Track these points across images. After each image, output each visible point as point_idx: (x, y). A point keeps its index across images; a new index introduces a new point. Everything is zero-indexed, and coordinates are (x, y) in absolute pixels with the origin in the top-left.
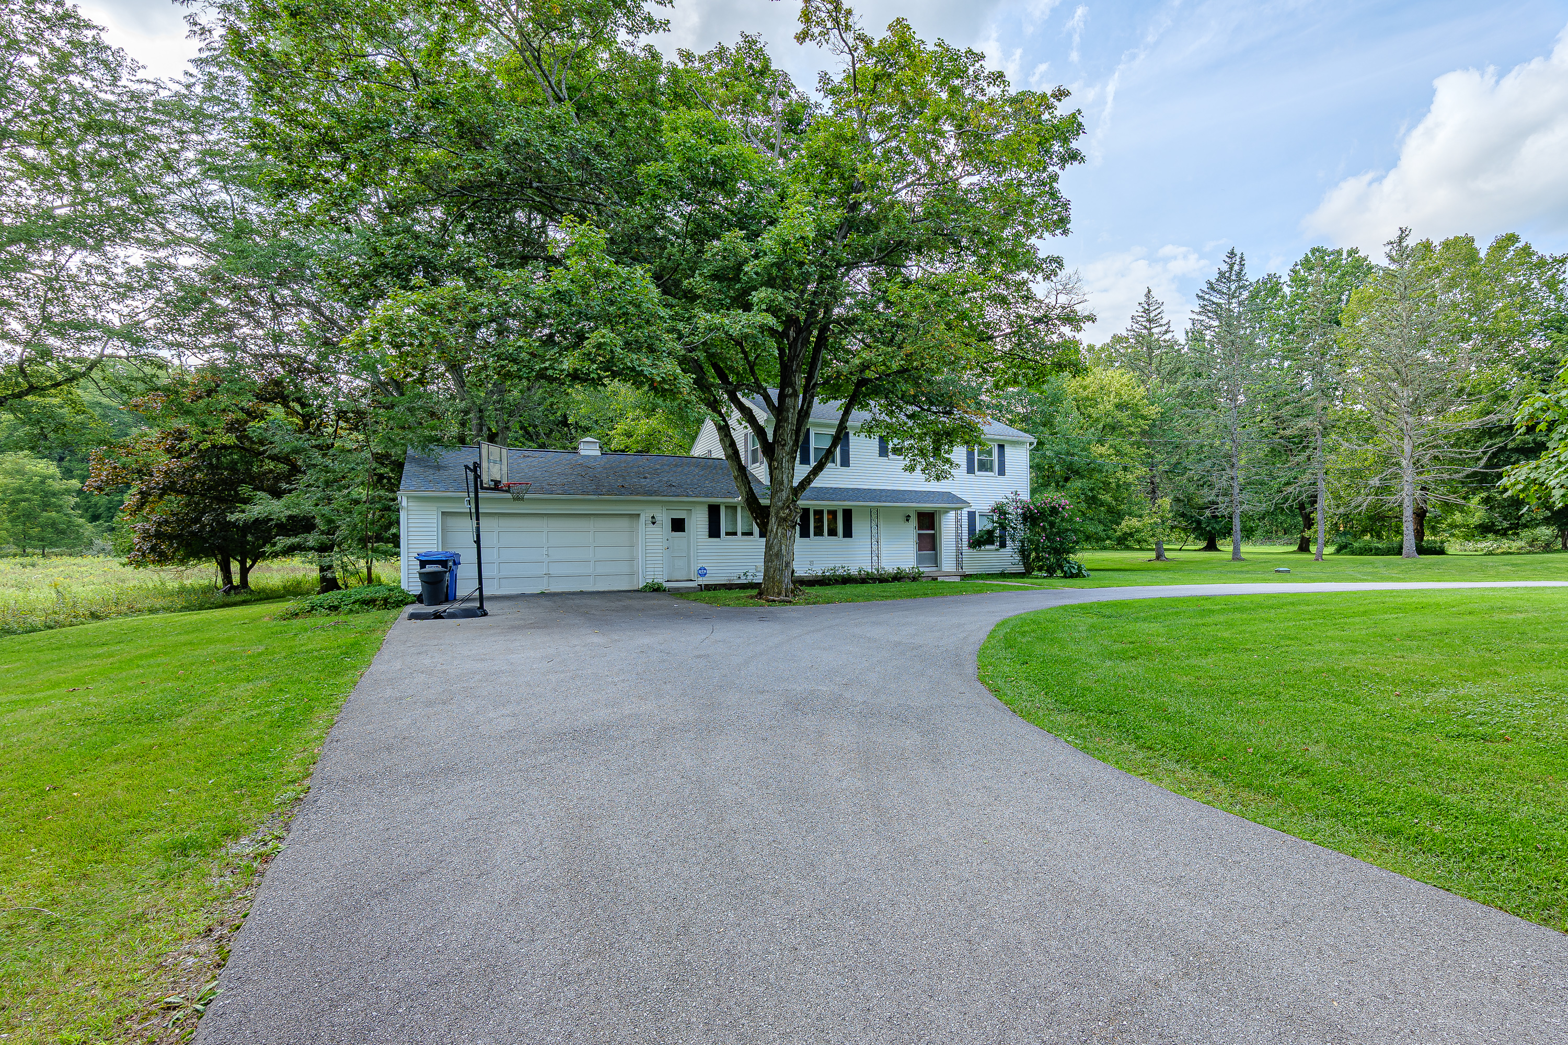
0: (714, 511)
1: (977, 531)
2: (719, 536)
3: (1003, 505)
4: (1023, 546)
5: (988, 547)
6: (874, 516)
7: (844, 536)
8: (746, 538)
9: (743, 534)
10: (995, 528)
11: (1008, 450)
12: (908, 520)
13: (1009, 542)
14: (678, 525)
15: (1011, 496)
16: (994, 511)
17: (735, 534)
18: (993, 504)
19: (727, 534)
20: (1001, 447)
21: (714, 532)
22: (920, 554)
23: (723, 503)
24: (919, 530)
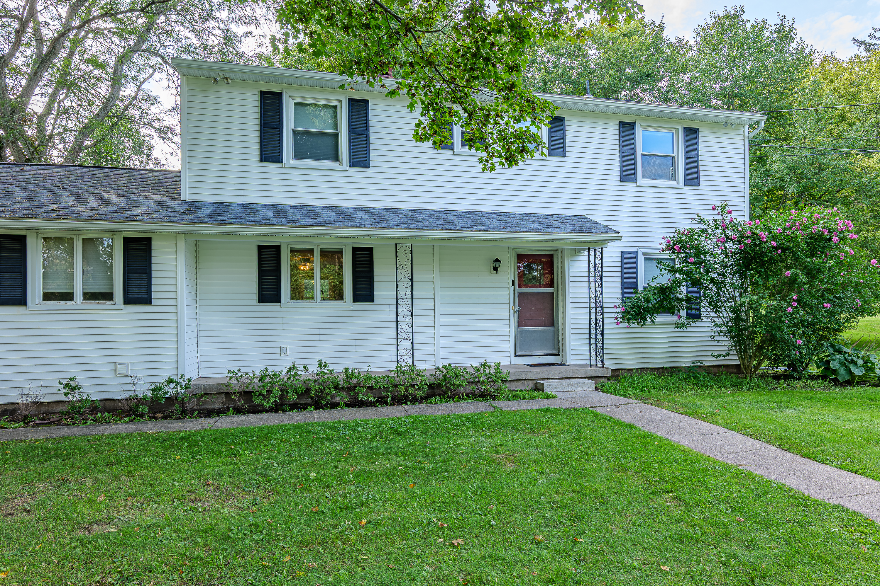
0: (13, 249)
1: (641, 288)
3: (691, 234)
4: (738, 319)
5: (660, 318)
6: (404, 259)
7: (356, 299)
8: (93, 304)
9: (89, 296)
10: (677, 283)
11: (706, 139)
12: (496, 269)
13: (706, 311)
15: (711, 216)
16: (671, 247)
17: (68, 296)
18: (671, 234)
19: (48, 296)
20: (692, 131)
21: (12, 293)
22: (522, 332)
23: (37, 231)
24: (520, 286)
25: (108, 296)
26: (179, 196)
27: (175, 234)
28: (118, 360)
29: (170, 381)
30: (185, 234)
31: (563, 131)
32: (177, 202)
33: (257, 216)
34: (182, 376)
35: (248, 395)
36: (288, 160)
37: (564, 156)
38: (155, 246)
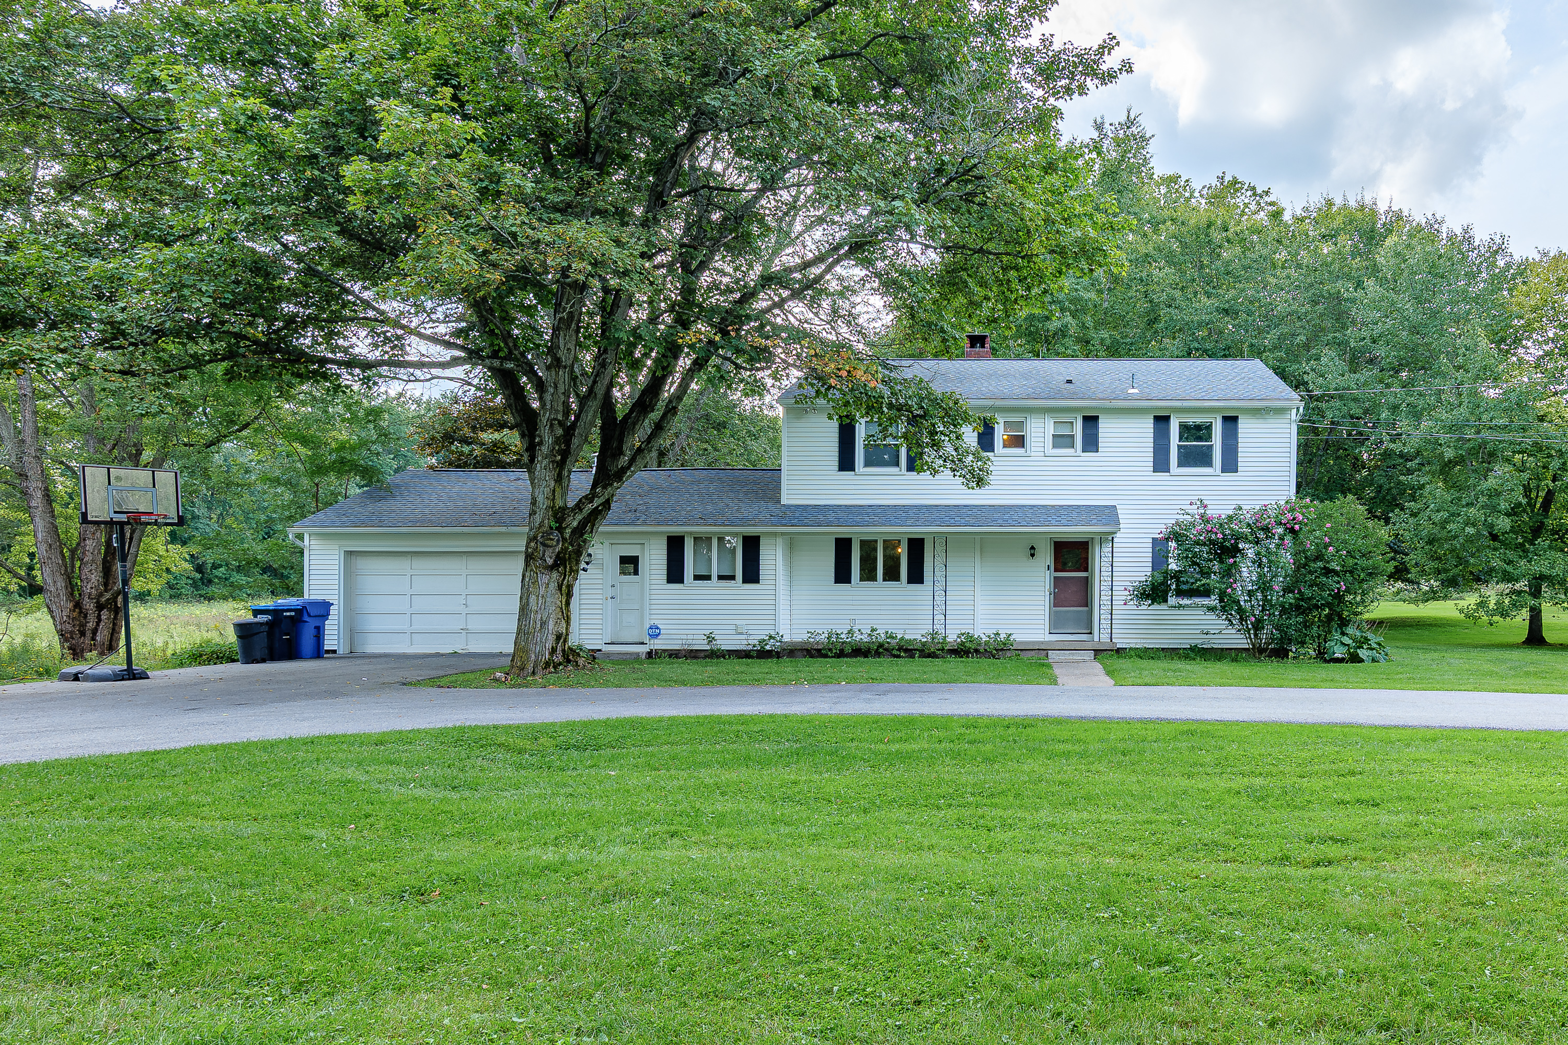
0: (675, 545)
2: (680, 580)
5: (1198, 601)
7: (910, 581)
8: (724, 583)
9: (721, 578)
11: (1245, 426)
12: (1033, 555)
14: (630, 564)
17: (708, 578)
19: (697, 578)
20: (1231, 421)
21: (675, 574)
22: (1056, 612)
23: (691, 533)
24: (1056, 570)
25: (732, 578)
26: (779, 501)
27: (775, 534)
28: (738, 622)
29: (771, 637)
30: (783, 534)
31: (1097, 428)
32: (778, 506)
33: (831, 517)
34: (778, 633)
35: (819, 650)
36: (859, 469)
37: (1097, 451)
38: (762, 542)
